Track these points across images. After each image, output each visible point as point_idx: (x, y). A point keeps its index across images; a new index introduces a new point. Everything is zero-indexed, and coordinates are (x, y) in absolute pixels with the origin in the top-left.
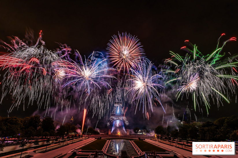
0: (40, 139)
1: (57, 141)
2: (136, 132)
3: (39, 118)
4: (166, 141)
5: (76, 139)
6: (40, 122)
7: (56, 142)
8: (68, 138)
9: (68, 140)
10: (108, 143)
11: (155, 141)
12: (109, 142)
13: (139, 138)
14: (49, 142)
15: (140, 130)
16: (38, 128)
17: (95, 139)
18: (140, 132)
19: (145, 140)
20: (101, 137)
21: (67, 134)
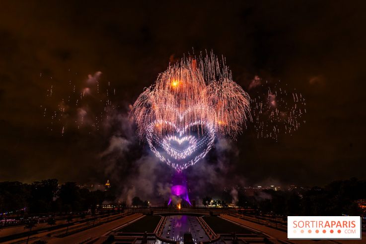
0: (58, 215)
1: (84, 219)
2: (205, 204)
3: (56, 182)
4: (252, 217)
5: (113, 215)
6: (58, 189)
7: (82, 220)
8: (101, 214)
9: (102, 217)
10: (163, 221)
11: (236, 217)
12: (164, 219)
13: (211, 213)
14: (71, 221)
15: (212, 201)
16: (54, 199)
17: (144, 215)
18: (213, 204)
19: (219, 215)
20: (152, 212)
21: (100, 207)
